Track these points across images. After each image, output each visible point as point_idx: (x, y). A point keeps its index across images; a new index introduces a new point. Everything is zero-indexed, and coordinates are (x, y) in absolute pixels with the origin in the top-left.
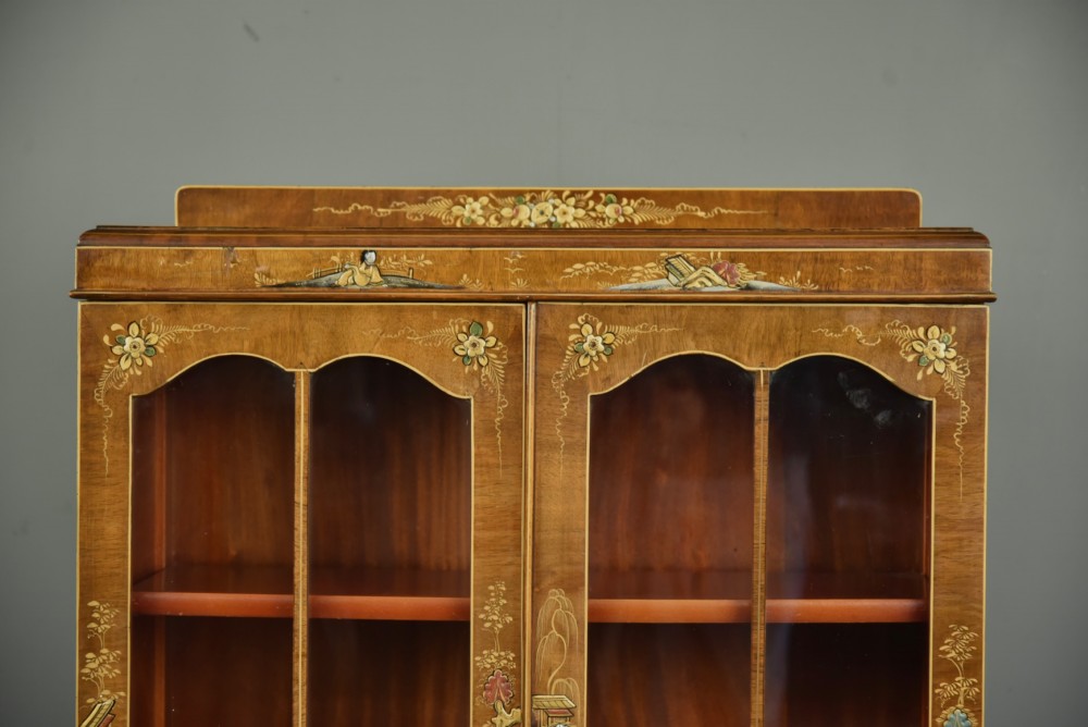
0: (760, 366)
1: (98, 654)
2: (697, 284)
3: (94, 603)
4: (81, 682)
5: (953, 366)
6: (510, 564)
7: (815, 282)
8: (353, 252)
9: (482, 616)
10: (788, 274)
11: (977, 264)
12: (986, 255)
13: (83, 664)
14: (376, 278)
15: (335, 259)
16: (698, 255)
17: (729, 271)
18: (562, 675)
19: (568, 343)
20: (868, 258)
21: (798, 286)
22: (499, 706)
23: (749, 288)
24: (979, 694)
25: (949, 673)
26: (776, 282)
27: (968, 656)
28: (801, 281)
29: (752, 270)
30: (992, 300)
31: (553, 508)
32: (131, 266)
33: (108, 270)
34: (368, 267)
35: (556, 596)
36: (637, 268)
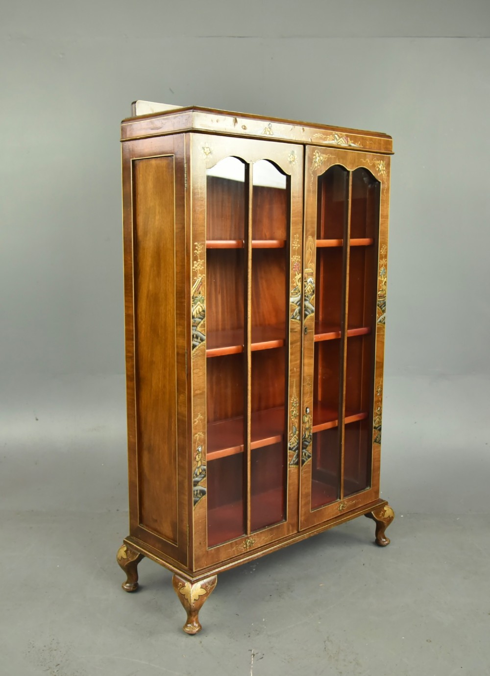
0: (351, 169)
1: (197, 262)
2: (340, 143)
3: (196, 243)
4: (193, 271)
5: (385, 172)
6: (299, 228)
7: (362, 145)
9: (293, 245)
10: (357, 142)
11: (390, 143)
12: (392, 141)
13: (193, 266)
16: (341, 134)
17: (346, 140)
18: (311, 263)
19: (314, 159)
20: (372, 140)
22: (297, 273)
23: (350, 146)
24: (387, 263)
25: (382, 258)
26: (355, 144)
27: (385, 253)
28: (360, 145)
29: (351, 140)
30: (393, 154)
31: (310, 210)
35: (310, 238)
36: (328, 137)
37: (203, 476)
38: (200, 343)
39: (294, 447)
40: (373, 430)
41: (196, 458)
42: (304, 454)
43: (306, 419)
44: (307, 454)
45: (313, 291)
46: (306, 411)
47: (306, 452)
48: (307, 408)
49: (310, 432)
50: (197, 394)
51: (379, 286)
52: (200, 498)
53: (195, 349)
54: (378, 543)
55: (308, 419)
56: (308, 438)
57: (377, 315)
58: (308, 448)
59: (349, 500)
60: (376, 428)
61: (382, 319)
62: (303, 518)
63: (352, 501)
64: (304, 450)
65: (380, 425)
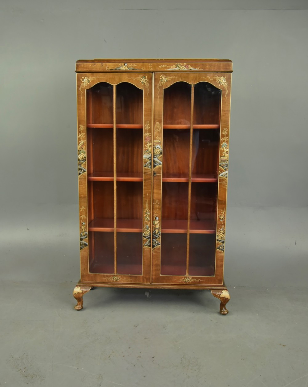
0: (193, 84)
1: (81, 134)
2: (182, 69)
3: (80, 125)
4: (78, 138)
5: (225, 84)
6: (150, 118)
7: (202, 68)
8: (123, 64)
9: (145, 127)
10: (197, 67)
11: (230, 65)
12: (231, 64)
13: (78, 135)
14: (127, 68)
15: (120, 65)
16: (182, 64)
17: (187, 67)
18: (158, 137)
19: (160, 79)
20: (211, 64)
21: (199, 69)
22: (148, 142)
23: (191, 70)
24: (228, 140)
25: (223, 136)
26: (195, 68)
27: (227, 134)
28: (200, 68)
29: (191, 67)
30: (232, 72)
31: (157, 108)
32: (85, 66)
33: (81, 67)
34: (125, 66)
35: (157, 123)
36: (172, 66)
37: (86, 237)
38: (83, 172)
39: (147, 236)
40: (216, 241)
41: (81, 227)
42: (154, 242)
43: (156, 223)
44: (156, 243)
45: (161, 153)
46: (156, 219)
47: (156, 241)
48: (156, 217)
49: (159, 231)
50: (82, 197)
51: (221, 153)
52: (84, 247)
53: (80, 175)
54: (221, 313)
55: (157, 223)
56: (157, 234)
57: (219, 171)
58: (157, 239)
59: (193, 278)
60: (219, 241)
61: (225, 174)
62: (154, 277)
63: (196, 280)
64: (154, 240)
65: (223, 240)
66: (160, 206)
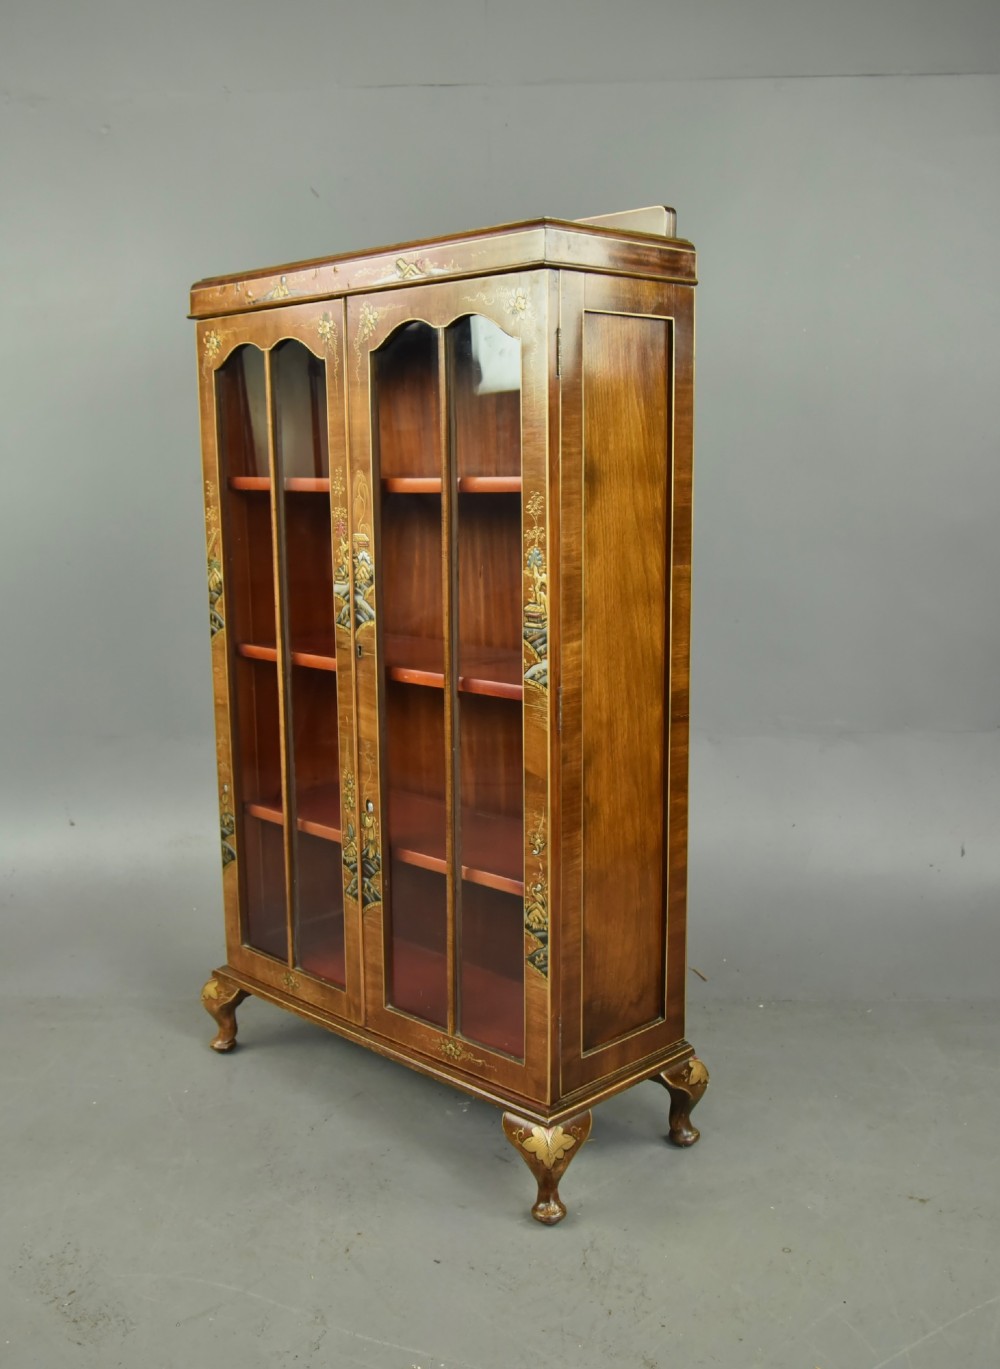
0: (440, 326)
1: (211, 508)
2: (409, 276)
3: (208, 482)
4: (206, 522)
5: (529, 315)
6: (342, 456)
7: (460, 266)
8: (278, 278)
9: (334, 488)
10: (448, 262)
13: (206, 513)
14: (286, 291)
15: (272, 284)
16: (409, 257)
17: (422, 264)
18: (363, 523)
19: (359, 320)
21: (452, 270)
22: (342, 540)
23: (430, 275)
24: (545, 538)
25: (531, 525)
26: (442, 268)
27: (539, 512)
28: (454, 267)
29: (432, 263)
31: (357, 422)
33: (201, 303)
34: (282, 285)
35: (360, 474)
36: (383, 269)
37: (231, 830)
38: (218, 628)
39: (351, 863)
40: (525, 930)
41: (222, 799)
42: (366, 886)
43: (368, 821)
44: (372, 891)
45: (371, 579)
46: (367, 807)
47: (371, 885)
48: (368, 801)
49: (376, 851)
50: (219, 704)
51: (526, 590)
52: (229, 861)
53: (213, 637)
55: (372, 825)
56: (373, 860)
57: (524, 661)
58: (373, 879)
59: (467, 1048)
60: (534, 932)
61: (539, 673)
62: (370, 1008)
63: (475, 1057)
64: (366, 880)
65: (543, 931)
66: (375, 763)
